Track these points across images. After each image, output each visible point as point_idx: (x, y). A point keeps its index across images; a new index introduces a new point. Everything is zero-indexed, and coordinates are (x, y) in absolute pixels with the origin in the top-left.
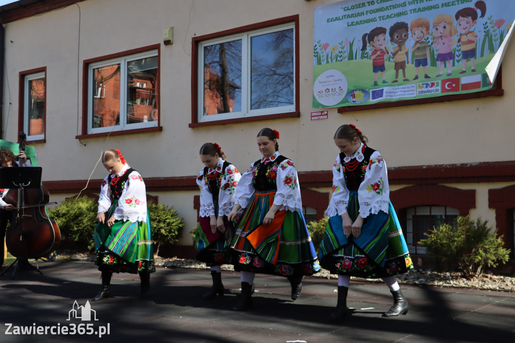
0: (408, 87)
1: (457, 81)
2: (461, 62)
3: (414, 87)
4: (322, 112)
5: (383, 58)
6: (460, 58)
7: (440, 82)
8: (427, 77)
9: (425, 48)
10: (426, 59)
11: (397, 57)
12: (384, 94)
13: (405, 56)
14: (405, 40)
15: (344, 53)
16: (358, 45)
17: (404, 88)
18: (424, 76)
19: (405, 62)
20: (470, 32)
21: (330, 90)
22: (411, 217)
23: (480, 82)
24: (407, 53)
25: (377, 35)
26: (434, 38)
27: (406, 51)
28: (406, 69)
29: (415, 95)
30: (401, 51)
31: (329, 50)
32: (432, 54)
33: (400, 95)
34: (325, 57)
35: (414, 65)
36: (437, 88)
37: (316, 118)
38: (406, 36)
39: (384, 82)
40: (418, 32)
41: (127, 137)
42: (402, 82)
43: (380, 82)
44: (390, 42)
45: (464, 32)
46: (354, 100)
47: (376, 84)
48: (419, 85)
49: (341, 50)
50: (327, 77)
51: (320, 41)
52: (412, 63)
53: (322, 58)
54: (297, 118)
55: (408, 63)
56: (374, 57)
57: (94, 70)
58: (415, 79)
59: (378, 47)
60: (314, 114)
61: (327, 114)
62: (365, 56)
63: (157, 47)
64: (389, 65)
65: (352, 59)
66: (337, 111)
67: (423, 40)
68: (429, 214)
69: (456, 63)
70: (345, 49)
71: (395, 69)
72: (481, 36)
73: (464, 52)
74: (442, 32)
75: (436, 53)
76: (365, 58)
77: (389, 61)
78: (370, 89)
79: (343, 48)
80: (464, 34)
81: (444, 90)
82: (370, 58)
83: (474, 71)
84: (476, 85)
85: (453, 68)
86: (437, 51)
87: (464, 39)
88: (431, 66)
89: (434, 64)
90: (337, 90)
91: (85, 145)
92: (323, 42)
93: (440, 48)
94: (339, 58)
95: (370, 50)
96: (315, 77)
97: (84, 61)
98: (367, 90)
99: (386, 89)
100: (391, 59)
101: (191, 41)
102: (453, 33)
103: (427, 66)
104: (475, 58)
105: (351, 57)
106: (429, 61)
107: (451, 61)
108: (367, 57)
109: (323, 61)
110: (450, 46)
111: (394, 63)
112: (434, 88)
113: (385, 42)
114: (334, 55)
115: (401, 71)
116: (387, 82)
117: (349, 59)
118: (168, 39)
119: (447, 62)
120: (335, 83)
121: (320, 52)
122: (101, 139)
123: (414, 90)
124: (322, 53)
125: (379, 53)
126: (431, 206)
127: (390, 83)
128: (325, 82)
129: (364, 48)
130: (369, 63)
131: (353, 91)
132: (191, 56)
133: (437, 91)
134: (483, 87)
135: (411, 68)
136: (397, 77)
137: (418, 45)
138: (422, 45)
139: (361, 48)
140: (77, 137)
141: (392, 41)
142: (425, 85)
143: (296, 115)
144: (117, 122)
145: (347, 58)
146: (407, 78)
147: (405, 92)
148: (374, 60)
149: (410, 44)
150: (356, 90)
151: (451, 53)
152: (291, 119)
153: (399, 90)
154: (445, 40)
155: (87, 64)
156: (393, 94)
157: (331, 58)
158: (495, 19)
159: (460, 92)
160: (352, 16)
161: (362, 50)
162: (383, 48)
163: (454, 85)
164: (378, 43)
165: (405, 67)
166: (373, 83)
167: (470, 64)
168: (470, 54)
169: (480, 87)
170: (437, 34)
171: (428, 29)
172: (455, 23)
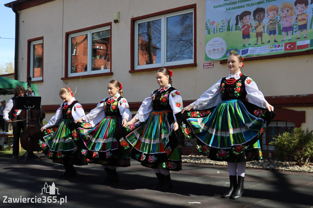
0: (264, 48)
1: (294, 44)
2: (297, 32)
3: (267, 47)
4: (210, 63)
5: (249, 30)
6: (297, 29)
7: (284, 44)
8: (275, 41)
9: (275, 24)
10: (275, 30)
11: (257, 29)
12: (249, 51)
13: (263, 29)
14: (263, 19)
15: (224, 27)
16: (233, 22)
17: (261, 48)
18: (274, 41)
19: (262, 32)
20: (303, 14)
21: (216, 50)
23: (308, 45)
24: (264, 27)
25: (245, 16)
26: (281, 17)
27: (263, 25)
29: (268, 53)
30: (260, 25)
31: (215, 25)
32: (279, 27)
33: (258, 52)
34: (213, 30)
35: (268, 34)
36: (282, 48)
37: (207, 67)
38: (264, 16)
39: (249, 44)
40: (271, 14)
41: (91, 79)
42: (260, 44)
43: (247, 45)
45: (299, 13)
47: (244, 46)
48: (270, 46)
49: (222, 25)
50: (214, 42)
51: (209, 20)
52: (267, 33)
53: (210, 30)
54: (194, 67)
55: (264, 33)
56: (243, 29)
57: (72, 38)
58: (268, 43)
59: (246, 23)
60: (206, 65)
61: (213, 65)
62: (238, 28)
63: (110, 24)
64: (253, 34)
65: (229, 30)
66: (219, 63)
67: (274, 19)
68: (276, 126)
69: (294, 32)
70: (225, 24)
71: (256, 37)
72: (311, 16)
73: (299, 25)
74: (286, 13)
75: (282, 27)
76: (238, 30)
77: (253, 32)
78: (241, 49)
79: (223, 24)
80: (300, 15)
81: (286, 49)
82: (241, 30)
83: (305, 37)
84: (306, 46)
85: (292, 36)
86: (282, 25)
87: (300, 18)
88: (278, 34)
89: (280, 33)
90: (220, 50)
91: (67, 84)
92: (211, 20)
93: (284, 24)
94: (221, 30)
95: (241, 25)
96: (206, 42)
97: (66, 33)
98: (239, 49)
99: (250, 48)
100: (254, 31)
101: (130, 20)
102: (293, 14)
103: (276, 35)
104: (307, 30)
105: (229, 29)
106: (277, 32)
107: (291, 31)
108: (239, 29)
109: (211, 32)
110: (290, 22)
111: (256, 33)
112: (279, 48)
113: (250, 20)
114: (218, 28)
115: (260, 38)
116: (251, 45)
118: (116, 19)
119: (288, 32)
120: (219, 45)
121: (209, 26)
122: (76, 80)
123: (267, 50)
124: (211, 27)
125: (246, 27)
126: (277, 121)
128: (213, 45)
129: (237, 24)
130: (240, 33)
131: (230, 50)
132: (130, 29)
133: (281, 50)
134: (310, 47)
135: (266, 36)
136: (257, 42)
137: (271, 22)
138: (274, 22)
139: (235, 24)
140: (62, 79)
141: (254, 19)
142: (274, 46)
143: (194, 65)
144: (86, 69)
145: (226, 30)
146: (263, 42)
147: (262, 50)
148: (243, 31)
149: (266, 21)
150: (232, 50)
151: (291, 26)
152: (192, 68)
153: (258, 50)
154: (287, 18)
155: (67, 35)
156: (254, 52)
157: (216, 30)
159: (297, 51)
160: (229, 4)
161: (235, 25)
162: (249, 24)
163: (292, 46)
164: (246, 21)
165: (262, 35)
166: (243, 45)
167: (303, 33)
168: (303, 27)
169: (308, 47)
170: (283, 15)
171: (277, 12)
172: (294, 8)
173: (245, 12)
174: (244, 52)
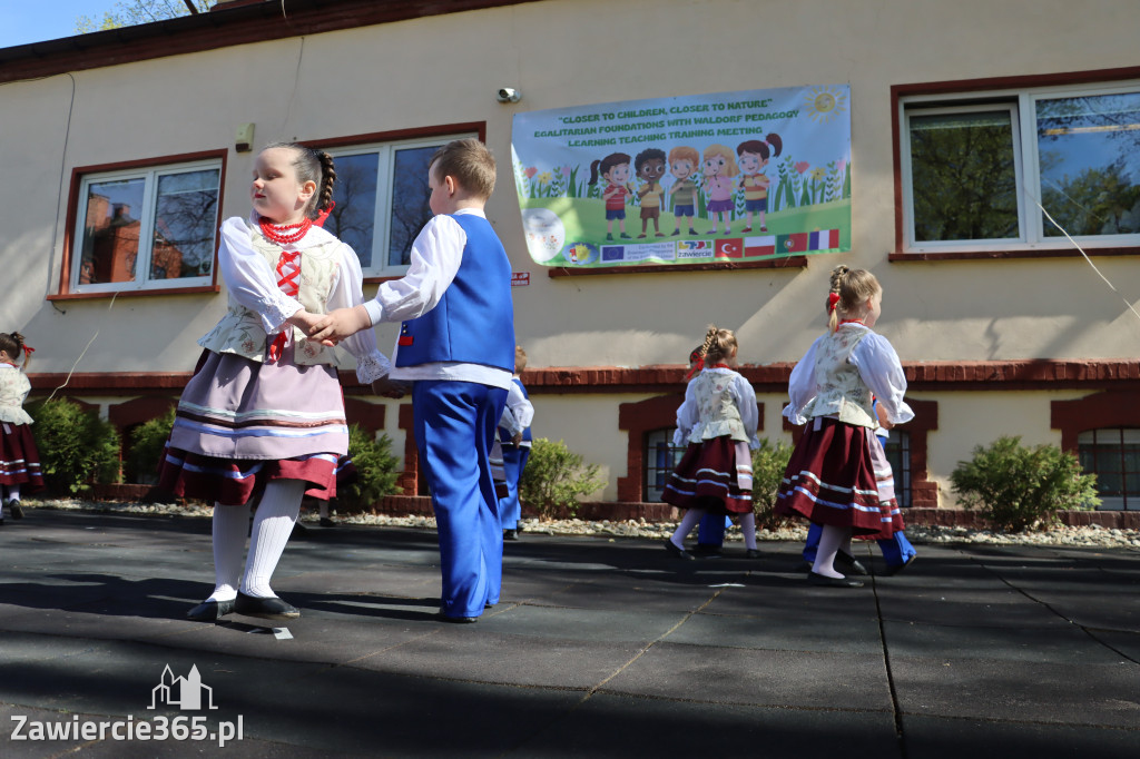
0: (664, 246)
2: (744, 215)
3: (672, 246)
5: (623, 200)
6: (742, 209)
7: (713, 242)
8: (692, 232)
9: (690, 190)
10: (691, 207)
11: (644, 199)
12: (625, 256)
13: (659, 199)
16: (584, 176)
17: (655, 247)
18: (688, 230)
19: (657, 208)
20: (758, 175)
22: (655, 445)
23: (772, 247)
24: (662, 196)
25: (616, 163)
26: (705, 177)
27: (661, 191)
28: (660, 219)
29: (673, 259)
30: (652, 191)
31: (535, 178)
32: (701, 200)
34: (529, 189)
35: (673, 214)
36: (709, 250)
38: (662, 170)
39: (623, 236)
40: (682, 166)
43: (616, 235)
44: (635, 177)
45: (749, 173)
46: (574, 258)
47: (609, 237)
48: (680, 243)
49: (556, 180)
52: (671, 211)
55: (663, 209)
56: (609, 196)
57: (90, 185)
58: (674, 234)
59: (615, 182)
61: (527, 278)
63: (221, 154)
64: (632, 210)
65: (573, 196)
66: (547, 274)
67: (689, 178)
69: (737, 216)
70: (563, 179)
71: (642, 217)
72: (775, 182)
73: (747, 201)
74: (717, 168)
76: (594, 196)
78: (600, 244)
79: (559, 177)
80: (749, 177)
81: (718, 253)
82: (602, 198)
83: (763, 230)
84: (769, 250)
85: (734, 224)
86: (708, 196)
87: (749, 183)
89: (703, 215)
90: (548, 240)
91: (63, 313)
93: (713, 193)
94: (552, 193)
95: (603, 185)
97: (74, 169)
98: (596, 245)
99: (628, 248)
100: (635, 202)
102: (733, 172)
103: (694, 217)
104: (767, 212)
105: (572, 192)
106: (696, 210)
107: (730, 212)
108: (597, 195)
109: (526, 193)
110: (727, 190)
111: (639, 210)
112: (702, 250)
113: (626, 175)
114: (544, 187)
115: (650, 221)
116: (628, 237)
117: (568, 196)
118: (245, 142)
119: (722, 213)
122: (98, 303)
123: (671, 252)
125: (616, 191)
129: (593, 181)
130: (601, 204)
131: (574, 245)
133: (707, 257)
134: (778, 252)
135: (668, 219)
136: (644, 229)
137: (681, 185)
138: (687, 186)
139: (588, 180)
141: (638, 175)
142: (690, 245)
144: (132, 274)
145: (565, 195)
146: (661, 231)
147: (658, 252)
148: (608, 201)
149: (667, 182)
150: (578, 244)
151: (729, 201)
153: (648, 250)
154: (720, 181)
155: (78, 175)
156: (639, 255)
157: (539, 190)
158: (796, 159)
159: (745, 259)
160: (577, 132)
161: (589, 184)
162: (624, 184)
163: (734, 249)
164: (615, 175)
165: (658, 215)
166: (606, 235)
167: (759, 219)
168: (758, 206)
169: (772, 253)
170: (709, 171)
171: (696, 163)
172: (737, 158)
173: (615, 155)
174: (609, 254)
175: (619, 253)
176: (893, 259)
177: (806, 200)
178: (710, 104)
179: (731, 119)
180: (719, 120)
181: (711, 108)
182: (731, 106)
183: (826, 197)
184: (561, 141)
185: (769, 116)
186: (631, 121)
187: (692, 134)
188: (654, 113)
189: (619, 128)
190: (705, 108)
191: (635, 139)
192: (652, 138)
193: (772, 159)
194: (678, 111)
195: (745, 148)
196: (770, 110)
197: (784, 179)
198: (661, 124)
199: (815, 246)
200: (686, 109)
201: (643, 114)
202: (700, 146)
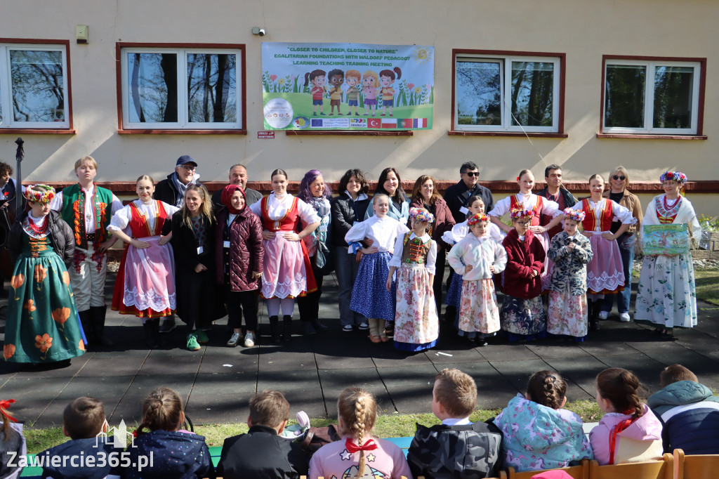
0: (343, 120)
2: (382, 107)
3: (346, 120)
4: (268, 132)
5: (322, 95)
6: (381, 104)
7: (367, 119)
8: (357, 114)
9: (356, 93)
10: (357, 101)
11: (332, 95)
12: (324, 124)
13: (340, 96)
14: (341, 84)
16: (301, 81)
17: (338, 120)
18: (355, 113)
19: (339, 100)
21: (278, 115)
23: (395, 124)
24: (342, 94)
25: (318, 75)
26: (363, 87)
27: (341, 92)
29: (348, 127)
30: (337, 91)
31: (276, 81)
32: (361, 98)
33: (335, 126)
34: (273, 87)
35: (348, 104)
36: (365, 123)
37: (263, 137)
38: (342, 81)
39: (322, 114)
40: (352, 80)
43: (318, 113)
44: (328, 83)
45: (385, 86)
46: (298, 125)
47: (315, 114)
48: (351, 119)
49: (287, 83)
52: (346, 103)
54: (244, 135)
55: (342, 101)
56: (314, 92)
58: (347, 115)
59: (318, 85)
60: (261, 133)
61: (273, 135)
64: (326, 101)
65: (297, 92)
66: (285, 132)
67: (355, 87)
70: (291, 83)
71: (331, 105)
72: (397, 92)
73: (384, 101)
74: (370, 83)
79: (289, 81)
81: (369, 126)
82: (311, 93)
83: (391, 115)
84: (394, 125)
85: (377, 111)
86: (365, 96)
87: (385, 91)
89: (362, 106)
90: (284, 116)
92: (271, 73)
93: (367, 95)
94: (286, 90)
98: (308, 118)
99: (324, 120)
100: (328, 97)
102: (377, 86)
103: (358, 106)
104: (393, 107)
105: (296, 90)
106: (359, 103)
107: (375, 105)
109: (271, 89)
110: (374, 94)
111: (331, 100)
112: (361, 123)
113: (323, 82)
114: (281, 86)
115: (336, 107)
116: (325, 115)
117: (294, 92)
118: (84, 38)
119: (371, 105)
120: (282, 109)
123: (347, 123)
124: (270, 82)
125: (318, 90)
127: (327, 115)
129: (306, 84)
130: (310, 97)
131: (297, 118)
133: (364, 126)
134: (399, 127)
135: (345, 106)
136: (332, 111)
137: (352, 90)
138: (355, 90)
139: (304, 83)
141: (330, 82)
142: (356, 120)
143: (244, 132)
145: (292, 91)
146: (341, 112)
147: (340, 123)
148: (314, 95)
149: (345, 87)
150: (299, 118)
151: (375, 100)
152: (238, 136)
153: (334, 122)
154: (371, 90)
156: (330, 124)
157: (279, 88)
158: (408, 82)
159: (381, 129)
160: (297, 56)
161: (304, 85)
162: (322, 86)
163: (377, 123)
164: (318, 82)
165: (340, 104)
166: (313, 113)
167: (389, 110)
168: (389, 103)
169: (395, 127)
170: (366, 84)
171: (359, 79)
172: (379, 78)
173: (318, 70)
174: (315, 123)
175: (320, 123)
176: (450, 134)
177: (412, 103)
178: (367, 48)
179: (377, 58)
180: (371, 58)
181: (368, 51)
182: (378, 51)
183: (421, 102)
184: (288, 61)
185: (395, 58)
186: (326, 53)
187: (358, 64)
188: (339, 50)
189: (320, 56)
190: (365, 51)
191: (328, 63)
192: (337, 63)
193: (396, 80)
194: (351, 51)
195: (383, 73)
196: (397, 55)
197: (402, 91)
198: (342, 57)
199: (416, 126)
200: (355, 50)
201: (333, 50)
202: (362, 70)
